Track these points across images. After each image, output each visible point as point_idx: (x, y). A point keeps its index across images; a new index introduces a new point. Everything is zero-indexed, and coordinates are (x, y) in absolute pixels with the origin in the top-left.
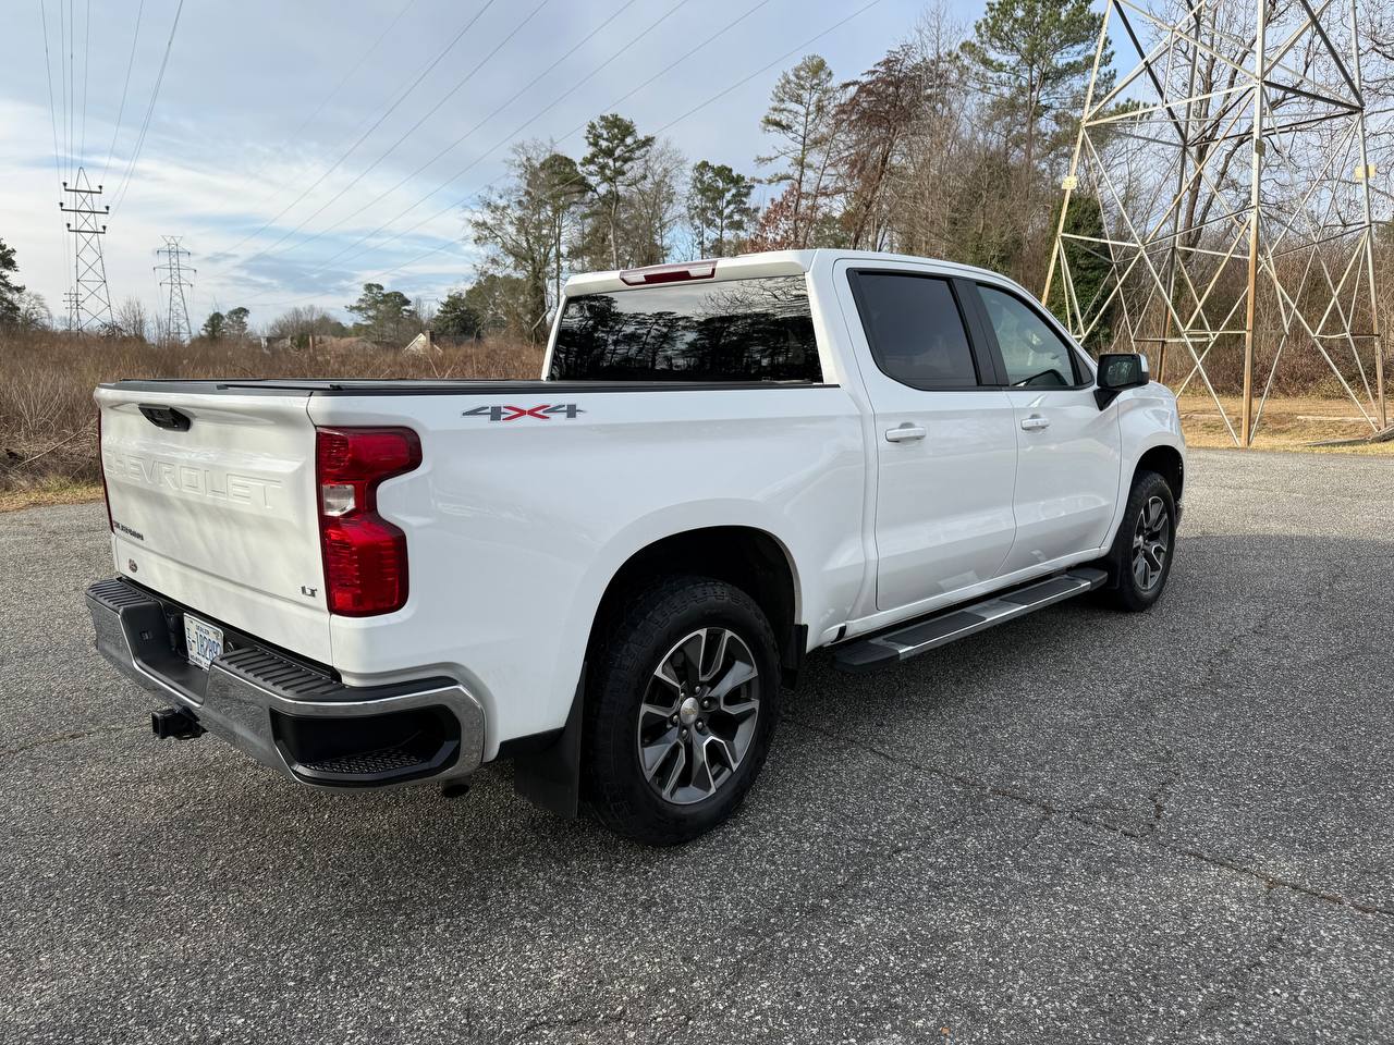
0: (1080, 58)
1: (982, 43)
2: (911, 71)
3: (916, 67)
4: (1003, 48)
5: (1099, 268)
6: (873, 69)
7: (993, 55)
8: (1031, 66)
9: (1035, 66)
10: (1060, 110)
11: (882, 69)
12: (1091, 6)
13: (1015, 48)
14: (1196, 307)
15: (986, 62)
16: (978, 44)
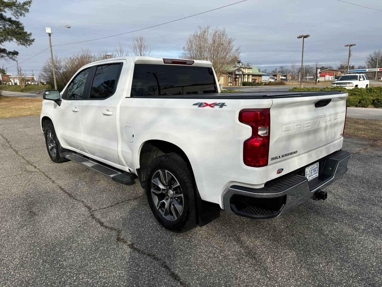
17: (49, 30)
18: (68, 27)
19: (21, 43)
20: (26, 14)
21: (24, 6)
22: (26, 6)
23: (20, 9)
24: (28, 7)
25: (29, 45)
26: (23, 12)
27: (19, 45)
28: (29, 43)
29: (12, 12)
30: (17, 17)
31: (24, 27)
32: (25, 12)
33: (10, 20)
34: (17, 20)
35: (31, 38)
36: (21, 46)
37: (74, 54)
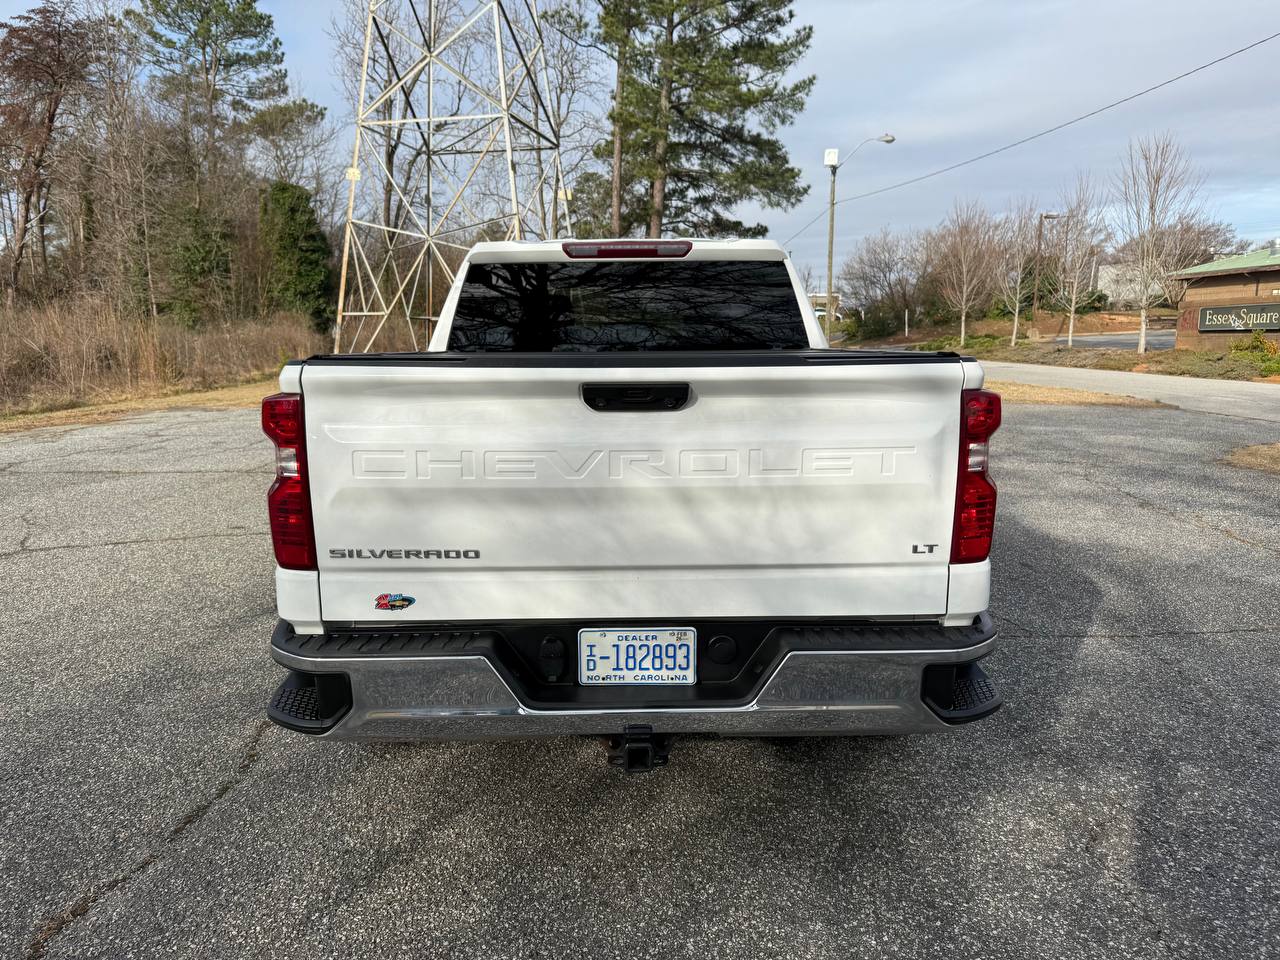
0: (252, 53)
1: (147, 14)
2: (74, 27)
3: (78, 25)
4: (170, 24)
5: (318, 251)
6: (26, 15)
7: (160, 29)
8: (204, 49)
9: (208, 49)
10: (238, 98)
11: (38, 17)
12: (255, 5)
13: (181, 27)
14: (397, 289)
15: (156, 37)
16: (144, 16)
17: (832, 157)
18: (888, 142)
19: (771, 204)
20: (798, 117)
21: (794, 95)
22: (800, 95)
23: (782, 106)
24: (804, 96)
25: (793, 205)
26: (790, 112)
27: (763, 207)
28: (793, 200)
29: (761, 117)
30: (771, 128)
31: (788, 156)
32: (795, 110)
33: (756, 141)
34: (773, 138)
35: (801, 183)
36: (769, 209)
37: (943, 221)
